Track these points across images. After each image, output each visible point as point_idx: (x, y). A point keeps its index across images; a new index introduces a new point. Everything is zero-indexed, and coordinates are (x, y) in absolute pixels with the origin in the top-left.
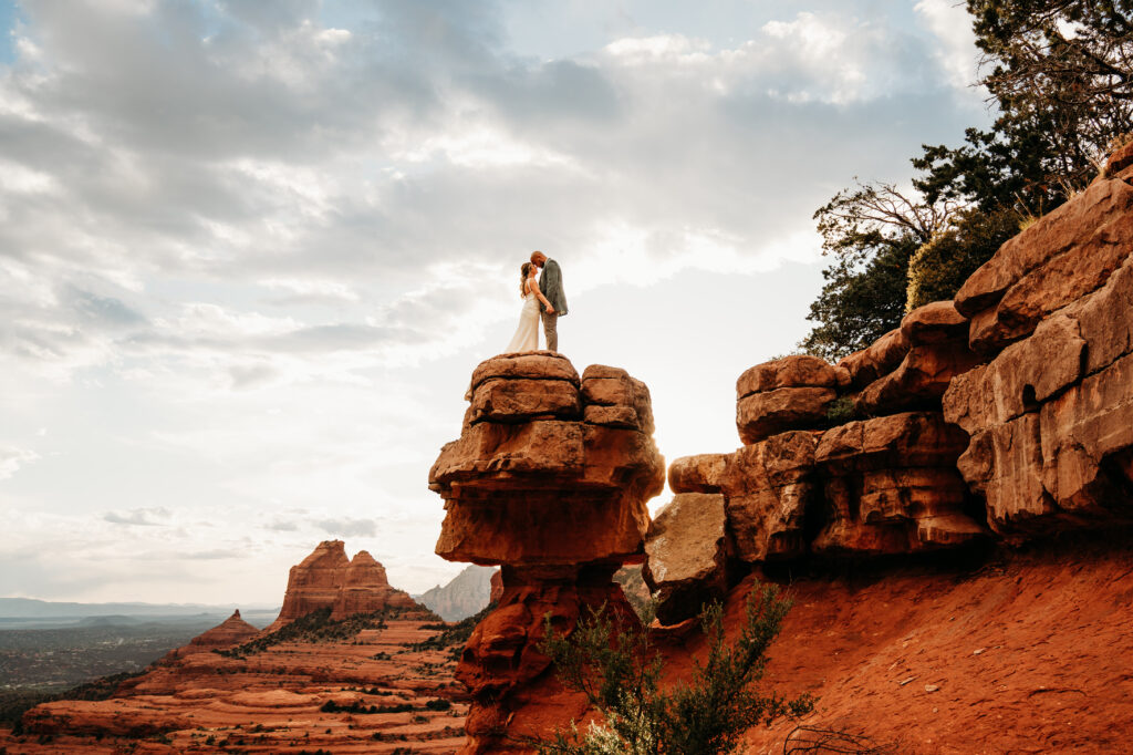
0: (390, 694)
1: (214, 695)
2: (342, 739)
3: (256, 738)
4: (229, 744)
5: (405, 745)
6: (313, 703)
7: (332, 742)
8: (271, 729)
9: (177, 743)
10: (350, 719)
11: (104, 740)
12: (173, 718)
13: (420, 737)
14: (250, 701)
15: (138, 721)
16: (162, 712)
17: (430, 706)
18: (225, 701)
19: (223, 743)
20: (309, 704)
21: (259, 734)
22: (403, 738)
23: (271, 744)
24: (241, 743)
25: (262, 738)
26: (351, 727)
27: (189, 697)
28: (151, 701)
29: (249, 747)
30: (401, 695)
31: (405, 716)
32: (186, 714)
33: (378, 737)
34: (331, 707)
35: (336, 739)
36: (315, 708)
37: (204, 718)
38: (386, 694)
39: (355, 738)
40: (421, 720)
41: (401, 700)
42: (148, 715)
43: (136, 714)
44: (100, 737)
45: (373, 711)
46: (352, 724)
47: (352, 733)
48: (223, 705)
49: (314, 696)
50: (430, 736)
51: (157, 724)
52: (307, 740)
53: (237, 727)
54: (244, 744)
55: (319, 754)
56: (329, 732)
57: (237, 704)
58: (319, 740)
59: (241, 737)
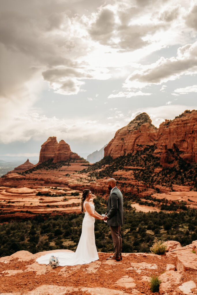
0: (61, 189)
1: (3, 189)
2: (36, 206)
3: (7, 206)
5: (57, 209)
6: (34, 192)
7: (32, 208)
8: (13, 202)
10: (41, 199)
13: (63, 206)
14: (13, 192)
17: (72, 194)
18: (6, 191)
20: (32, 193)
21: (8, 204)
22: (57, 206)
23: (12, 208)
25: (10, 206)
26: (40, 202)
29: (5, 209)
30: (64, 190)
31: (62, 198)
33: (48, 206)
34: (39, 194)
35: (33, 207)
36: (35, 194)
38: (59, 189)
39: (40, 206)
40: (65, 200)
41: (64, 192)
45: (53, 196)
46: (41, 201)
47: (40, 204)
49: (35, 190)
50: (67, 206)
52: (24, 207)
53: (5, 201)
54: (3, 208)
55: (27, 212)
56: (31, 204)
57: (9, 192)
58: (28, 207)
59: (3, 205)
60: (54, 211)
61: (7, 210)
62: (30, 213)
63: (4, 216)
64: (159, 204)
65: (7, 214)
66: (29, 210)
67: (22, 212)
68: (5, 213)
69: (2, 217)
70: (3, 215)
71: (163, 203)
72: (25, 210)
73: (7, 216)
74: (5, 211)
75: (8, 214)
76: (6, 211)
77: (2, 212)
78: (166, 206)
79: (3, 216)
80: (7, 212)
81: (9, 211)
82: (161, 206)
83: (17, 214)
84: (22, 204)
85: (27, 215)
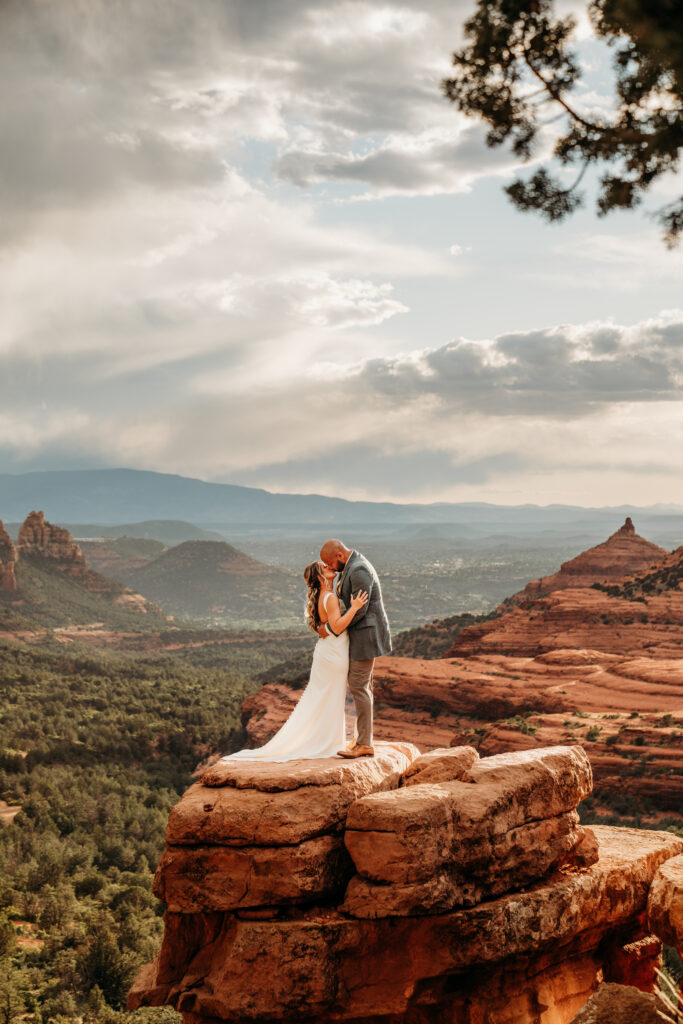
1: (595, 661)
3: (664, 736)
4: (621, 743)
11: (441, 719)
12: (535, 693)
14: (653, 674)
15: (484, 695)
16: (519, 683)
18: (612, 671)
19: (612, 741)
21: (668, 731)
24: (639, 742)
27: (556, 662)
28: (501, 664)
29: (654, 750)
32: (555, 689)
37: (583, 696)
42: (499, 686)
43: (483, 684)
44: (435, 715)
48: (610, 677)
51: (516, 701)
53: (634, 716)
54: (646, 744)
57: (632, 677)
59: (641, 732)
61: (669, 757)
63: (657, 782)
65: (673, 777)
68: (661, 772)
69: (648, 787)
70: (649, 777)
73: (674, 783)
74: (657, 762)
75: (674, 774)
76: (664, 762)
77: (643, 764)
79: (653, 781)
80: (668, 768)
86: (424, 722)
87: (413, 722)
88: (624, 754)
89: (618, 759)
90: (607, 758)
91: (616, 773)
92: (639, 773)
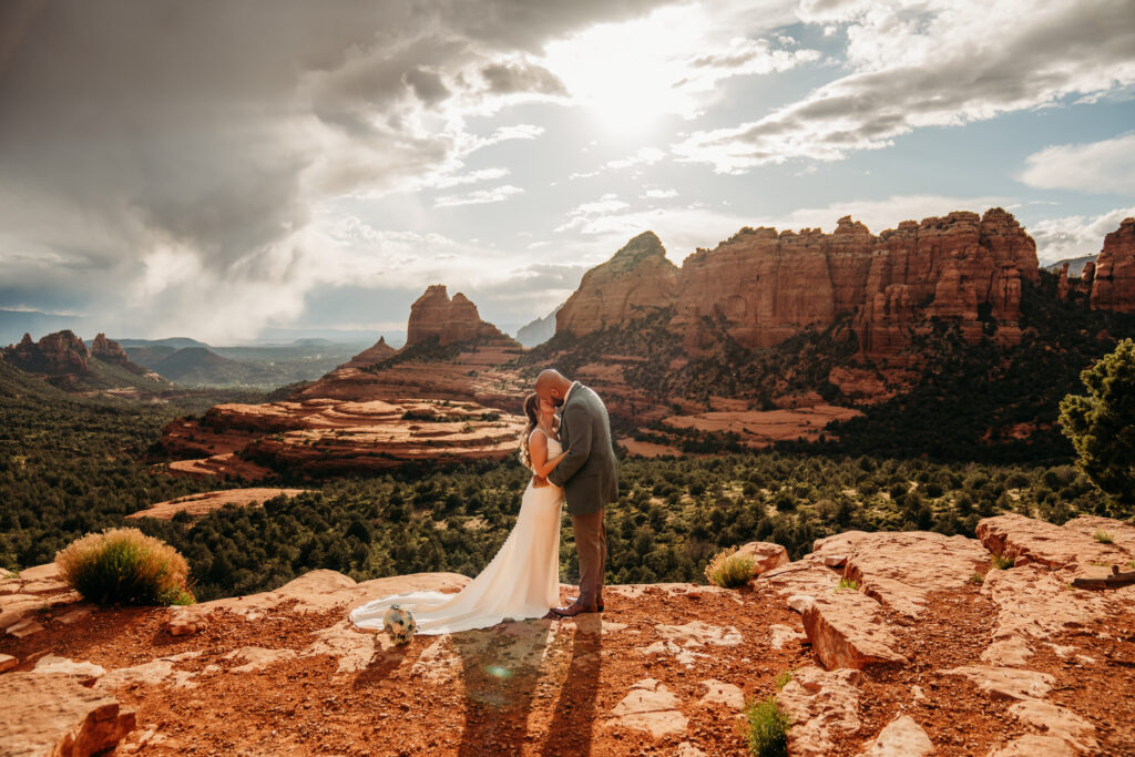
0: (458, 406)
1: (329, 404)
2: (403, 444)
4: (320, 445)
5: (452, 450)
6: (398, 412)
7: (394, 446)
8: (352, 434)
9: (289, 441)
10: (414, 428)
13: (463, 444)
14: (351, 410)
15: (273, 422)
17: (484, 417)
18: (334, 409)
19: (317, 444)
20: (393, 413)
21: (341, 438)
22: (449, 444)
23: (349, 446)
24: (329, 444)
25: (344, 441)
26: (411, 435)
27: (310, 405)
28: (286, 407)
29: (333, 448)
30: (464, 407)
31: (460, 425)
32: (306, 418)
33: (430, 444)
34: (410, 416)
35: (397, 444)
36: (399, 416)
37: (316, 422)
38: (454, 406)
39: (412, 443)
40: (467, 430)
41: (465, 411)
43: (274, 416)
45: (440, 420)
46: (414, 432)
47: (411, 439)
48: (332, 412)
49: (398, 406)
50: (472, 443)
52: (376, 444)
53: (333, 431)
54: (331, 445)
55: (383, 455)
56: (392, 438)
57: (342, 412)
58: (383, 444)
59: (331, 439)
60: (443, 455)
61: (339, 451)
62: (390, 457)
63: (333, 463)
64: (678, 440)
66: (387, 451)
67: (371, 454)
68: (335, 458)
71: (688, 436)
72: (379, 450)
73: (340, 463)
74: (335, 453)
76: (337, 453)
77: (327, 454)
78: (695, 443)
79: (331, 462)
80: (338, 456)
81: (344, 454)
82: (685, 443)
83: (361, 460)
84: (371, 437)
85: (384, 462)
86: (246, 436)
87: (242, 436)
88: (319, 450)
89: (316, 453)
90: (312, 453)
91: (313, 459)
92: (326, 458)
